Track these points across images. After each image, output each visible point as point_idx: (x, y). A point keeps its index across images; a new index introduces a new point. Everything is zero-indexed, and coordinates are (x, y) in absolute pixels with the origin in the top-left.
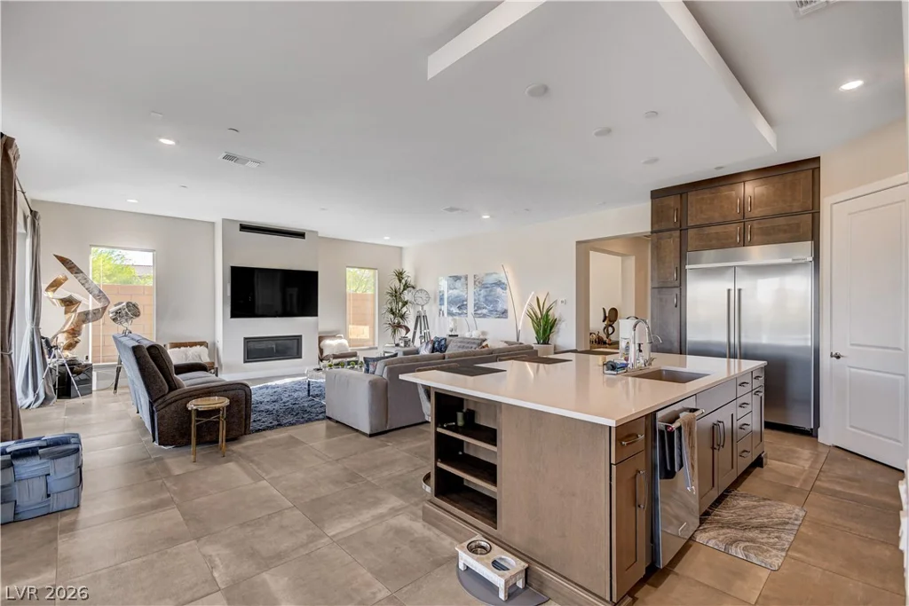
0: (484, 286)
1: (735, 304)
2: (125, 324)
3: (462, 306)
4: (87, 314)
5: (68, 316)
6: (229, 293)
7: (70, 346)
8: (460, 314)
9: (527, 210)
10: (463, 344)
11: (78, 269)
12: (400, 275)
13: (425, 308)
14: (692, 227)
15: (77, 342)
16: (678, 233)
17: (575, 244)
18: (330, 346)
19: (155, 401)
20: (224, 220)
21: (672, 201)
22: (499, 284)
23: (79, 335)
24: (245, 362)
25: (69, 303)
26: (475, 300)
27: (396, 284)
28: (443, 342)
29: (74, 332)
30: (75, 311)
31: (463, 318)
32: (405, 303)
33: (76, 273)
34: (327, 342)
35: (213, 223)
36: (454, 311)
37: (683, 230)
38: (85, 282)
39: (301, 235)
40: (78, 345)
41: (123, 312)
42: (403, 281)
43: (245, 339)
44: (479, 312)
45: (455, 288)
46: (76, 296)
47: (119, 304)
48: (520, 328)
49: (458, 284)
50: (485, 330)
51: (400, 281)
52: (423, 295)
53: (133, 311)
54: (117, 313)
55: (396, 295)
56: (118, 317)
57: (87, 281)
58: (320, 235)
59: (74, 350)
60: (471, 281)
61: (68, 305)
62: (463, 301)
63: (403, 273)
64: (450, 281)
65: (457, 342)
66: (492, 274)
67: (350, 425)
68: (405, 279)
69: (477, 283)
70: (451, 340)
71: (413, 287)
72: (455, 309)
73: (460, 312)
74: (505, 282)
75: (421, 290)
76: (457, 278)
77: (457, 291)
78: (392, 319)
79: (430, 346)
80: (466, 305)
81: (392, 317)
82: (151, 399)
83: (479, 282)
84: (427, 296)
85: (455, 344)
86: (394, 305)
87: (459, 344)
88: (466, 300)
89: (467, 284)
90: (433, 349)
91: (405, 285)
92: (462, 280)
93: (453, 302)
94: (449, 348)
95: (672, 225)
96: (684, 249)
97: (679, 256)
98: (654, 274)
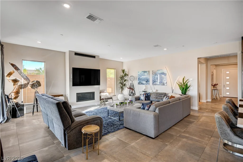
2: (36, 89)
3: (147, 81)
4: (21, 85)
5: (15, 86)
6: (72, 77)
7: (16, 98)
8: (146, 84)
10: (157, 95)
11: (18, 68)
12: (123, 71)
13: (133, 82)
15: (18, 96)
17: (197, 59)
18: (103, 95)
19: (66, 129)
20: (69, 51)
22: (163, 73)
23: (19, 93)
24: (77, 102)
25: (15, 81)
26: (153, 79)
27: (122, 74)
28: (149, 94)
29: (17, 93)
30: (17, 84)
31: (148, 86)
32: (125, 80)
33: (17, 70)
34: (102, 94)
35: (65, 53)
36: (144, 83)
38: (20, 73)
39: (94, 57)
40: (19, 97)
41: (35, 84)
42: (124, 73)
43: (77, 93)
44: (155, 83)
45: (144, 75)
46: (18, 79)
47: (33, 81)
48: (173, 89)
49: (146, 74)
51: (123, 73)
53: (38, 84)
54: (33, 85)
55: (122, 78)
56: (33, 86)
57: (21, 73)
58: (100, 57)
59: (17, 99)
60: (151, 73)
61: (15, 82)
62: (148, 80)
63: (124, 70)
64: (142, 73)
65: (154, 94)
66: (160, 70)
67: (140, 132)
68: (125, 72)
69: (154, 73)
70: (151, 94)
71: (128, 75)
72: (144, 82)
73: (147, 83)
74: (166, 73)
75: (132, 76)
76: (145, 72)
77: (145, 76)
78: (121, 86)
79: (145, 96)
80: (149, 81)
81: (121, 85)
82: (65, 128)
83: (155, 73)
84: (134, 78)
85: (154, 95)
86: (122, 81)
87: (156, 95)
88: (149, 79)
89: (149, 74)
90: (146, 97)
91: (125, 74)
92: (147, 72)
93: (144, 80)
94: (151, 96)
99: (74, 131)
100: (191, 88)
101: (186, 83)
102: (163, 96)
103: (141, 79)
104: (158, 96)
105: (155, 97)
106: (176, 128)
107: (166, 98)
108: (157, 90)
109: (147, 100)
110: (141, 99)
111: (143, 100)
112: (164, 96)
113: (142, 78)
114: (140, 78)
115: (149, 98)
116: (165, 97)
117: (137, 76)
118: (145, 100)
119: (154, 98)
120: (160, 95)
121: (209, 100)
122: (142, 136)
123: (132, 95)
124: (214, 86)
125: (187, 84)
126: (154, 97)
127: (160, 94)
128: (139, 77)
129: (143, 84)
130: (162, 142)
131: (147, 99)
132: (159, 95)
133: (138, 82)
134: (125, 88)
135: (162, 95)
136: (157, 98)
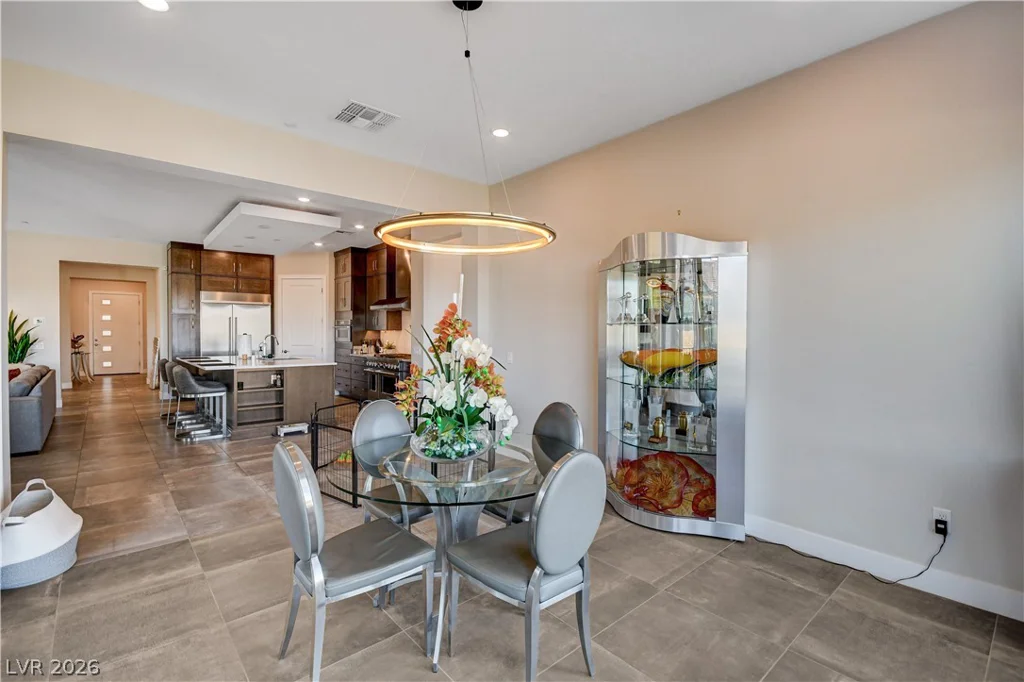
1: (232, 323)
14: (205, 275)
16: (193, 277)
21: (188, 254)
37: (199, 277)
95: (188, 270)
96: (199, 289)
97: (194, 293)
98: (175, 303)
100: (38, 346)
101: (21, 332)
121: (68, 384)
124: (76, 341)
125: (25, 335)
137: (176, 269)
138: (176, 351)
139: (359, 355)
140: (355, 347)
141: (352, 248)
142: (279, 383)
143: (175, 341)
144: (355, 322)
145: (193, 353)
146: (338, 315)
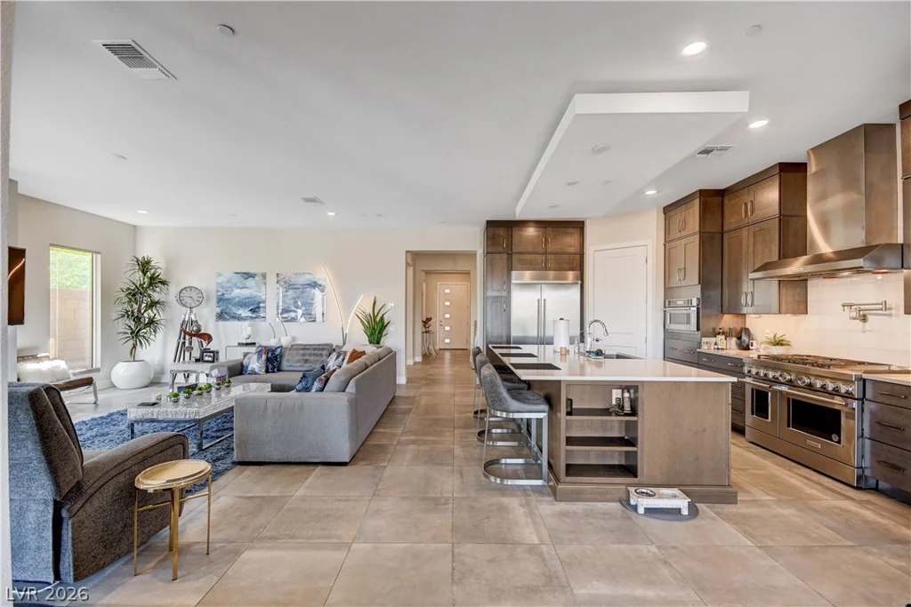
0: (290, 286)
1: (541, 306)
3: (257, 308)
8: (254, 318)
9: (379, 215)
10: (307, 351)
12: (144, 266)
14: (516, 253)
16: (505, 256)
17: (404, 252)
18: (38, 372)
19: (65, 498)
21: (501, 232)
22: (314, 285)
26: (278, 302)
27: (138, 277)
28: (278, 351)
31: (260, 324)
32: (153, 304)
34: (29, 366)
36: (244, 315)
37: (510, 255)
42: (145, 275)
44: (286, 315)
45: (245, 287)
48: (346, 331)
49: (250, 282)
50: (294, 335)
51: (144, 273)
52: (194, 294)
55: (134, 294)
60: (271, 279)
62: (260, 303)
63: (148, 262)
64: (237, 279)
65: (296, 349)
66: (304, 274)
67: (302, 460)
68: (152, 271)
69: (282, 283)
70: (286, 348)
71: (163, 283)
72: (244, 312)
73: (254, 316)
74: (323, 284)
75: (191, 288)
76: (248, 276)
77: (250, 290)
78: (133, 327)
79: (264, 357)
80: (265, 307)
81: (132, 324)
82: (60, 496)
83: (285, 282)
84: (199, 295)
85: (295, 352)
86: (136, 307)
87: (302, 352)
88: (264, 302)
89: (265, 283)
90: (268, 360)
91: (152, 278)
92: (256, 278)
93: (242, 304)
94: (286, 358)
95: (501, 250)
96: (510, 269)
97: (506, 272)
98: (489, 285)
99: (96, 502)
100: (390, 329)
101: (380, 315)
102: (325, 352)
103: (229, 299)
104: (310, 355)
105: (301, 358)
106: (380, 430)
107: (338, 357)
108: (294, 339)
109: (273, 372)
110: (250, 368)
111: (256, 373)
112: (330, 354)
113: (234, 298)
114: (226, 296)
115: (280, 363)
116: (334, 355)
117: (214, 289)
118: (267, 371)
119: (299, 361)
120: (315, 352)
121: (419, 359)
122: (311, 468)
123: (206, 359)
124: (426, 322)
125: (382, 318)
126: (297, 358)
127: (315, 349)
128: (220, 294)
129: (239, 318)
130: (368, 465)
131: (273, 369)
132: (312, 352)
133: (218, 310)
134: (152, 337)
135: (323, 349)
136: (306, 361)
137: (490, 249)
138: (489, 335)
139: (712, 351)
140: (704, 340)
141: (700, 191)
142: (627, 408)
143: (489, 324)
144: (704, 302)
145: (505, 339)
146: (669, 292)
